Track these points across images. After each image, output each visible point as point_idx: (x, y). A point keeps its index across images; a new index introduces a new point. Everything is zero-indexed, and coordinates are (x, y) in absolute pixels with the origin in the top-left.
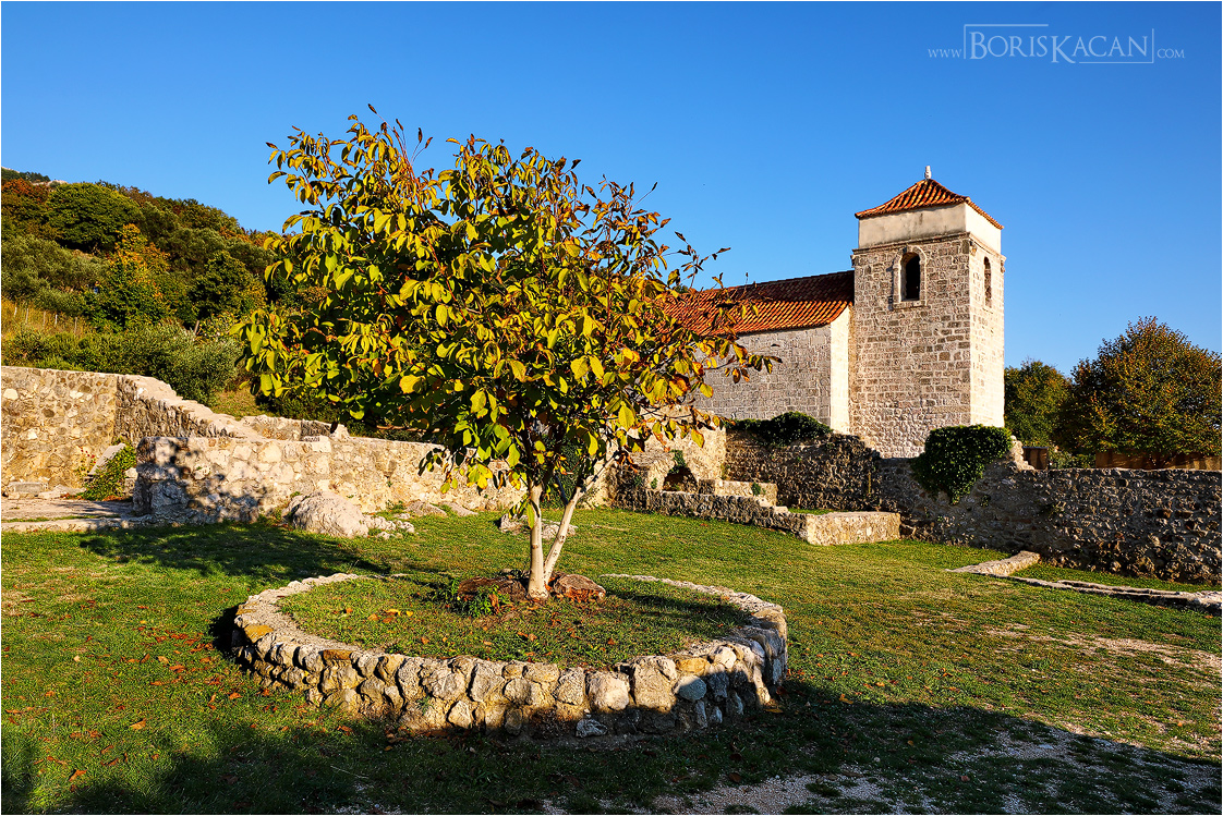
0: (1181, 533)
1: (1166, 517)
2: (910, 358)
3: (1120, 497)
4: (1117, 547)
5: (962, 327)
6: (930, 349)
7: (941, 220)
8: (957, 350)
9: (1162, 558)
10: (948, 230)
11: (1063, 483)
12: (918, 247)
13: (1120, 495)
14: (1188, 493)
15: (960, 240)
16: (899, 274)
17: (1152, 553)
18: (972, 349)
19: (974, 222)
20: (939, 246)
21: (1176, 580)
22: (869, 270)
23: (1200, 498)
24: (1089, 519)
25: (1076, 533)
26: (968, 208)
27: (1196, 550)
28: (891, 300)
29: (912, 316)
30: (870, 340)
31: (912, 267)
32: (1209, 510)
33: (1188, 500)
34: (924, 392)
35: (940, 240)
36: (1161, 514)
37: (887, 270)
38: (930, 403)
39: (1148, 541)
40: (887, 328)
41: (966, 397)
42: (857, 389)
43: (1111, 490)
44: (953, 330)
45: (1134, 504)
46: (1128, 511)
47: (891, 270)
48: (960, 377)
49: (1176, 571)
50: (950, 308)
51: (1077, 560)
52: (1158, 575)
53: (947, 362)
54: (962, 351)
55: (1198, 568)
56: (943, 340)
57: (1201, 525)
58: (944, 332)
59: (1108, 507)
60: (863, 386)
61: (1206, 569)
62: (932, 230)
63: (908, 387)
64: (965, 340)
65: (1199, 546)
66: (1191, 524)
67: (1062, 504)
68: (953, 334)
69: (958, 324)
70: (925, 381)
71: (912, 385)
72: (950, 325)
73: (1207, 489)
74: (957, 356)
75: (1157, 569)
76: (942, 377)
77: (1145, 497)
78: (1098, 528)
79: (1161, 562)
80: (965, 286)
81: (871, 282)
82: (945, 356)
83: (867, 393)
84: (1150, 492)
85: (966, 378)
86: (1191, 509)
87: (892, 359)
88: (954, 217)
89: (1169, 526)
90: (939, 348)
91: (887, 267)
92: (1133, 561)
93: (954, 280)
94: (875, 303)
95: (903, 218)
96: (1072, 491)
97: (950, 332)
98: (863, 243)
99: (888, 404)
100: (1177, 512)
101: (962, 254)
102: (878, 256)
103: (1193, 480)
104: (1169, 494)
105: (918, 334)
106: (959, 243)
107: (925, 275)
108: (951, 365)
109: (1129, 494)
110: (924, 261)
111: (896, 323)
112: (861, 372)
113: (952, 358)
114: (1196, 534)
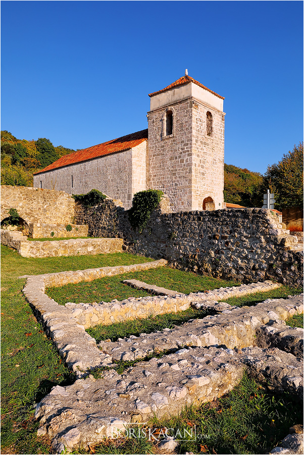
0: (223, 249)
1: (217, 239)
2: (169, 163)
3: (199, 227)
4: (196, 257)
5: (189, 146)
6: (176, 158)
7: (181, 93)
8: (187, 157)
9: (215, 264)
10: (185, 97)
11: (177, 220)
12: (172, 107)
14: (227, 224)
16: (165, 123)
17: (210, 261)
18: (194, 157)
19: (196, 91)
20: (181, 105)
21: (221, 277)
22: (153, 122)
23: (232, 227)
24: (185, 241)
25: (181, 249)
26: (193, 84)
27: (229, 259)
28: (161, 136)
29: (169, 142)
30: (154, 156)
31: (170, 115)
32: (236, 234)
33: (227, 228)
34: (174, 179)
35: (180, 102)
36: (214, 237)
38: (176, 185)
40: (160, 149)
41: (190, 180)
42: (149, 180)
43: (195, 223)
44: (185, 147)
46: (201, 235)
47: (162, 120)
48: (188, 171)
49: (221, 272)
50: (184, 137)
51: (181, 264)
52: (213, 274)
53: (183, 164)
54: (189, 157)
55: (230, 271)
56: (181, 153)
57: (232, 244)
58: (182, 149)
59: (194, 233)
60: (151, 178)
61: (234, 271)
62: (178, 98)
63: (168, 177)
64: (190, 152)
65: (231, 257)
66: (227, 243)
67: (176, 233)
68: (186, 149)
69: (187, 144)
70: (174, 174)
72: (184, 145)
74: (187, 161)
75: (213, 270)
76: (181, 171)
77: (209, 227)
78: (189, 246)
79: (214, 266)
80: (190, 124)
81: (154, 128)
82: (182, 161)
83: (153, 182)
84: (211, 224)
85: (190, 171)
86: (227, 234)
87: (162, 164)
88: (187, 90)
89: (218, 245)
90: (180, 157)
91: (160, 119)
92: (202, 265)
93: (186, 122)
94: (155, 138)
95: (167, 94)
96: (180, 225)
97: (184, 149)
98: (151, 110)
99: (160, 186)
100: (222, 236)
101: (189, 108)
102: (157, 114)
103: (229, 215)
104: (219, 225)
105: (171, 151)
106: (188, 103)
107: (174, 121)
109: (202, 226)
110: (174, 114)
111: (163, 146)
112: (151, 172)
113: (185, 162)
114: (229, 249)
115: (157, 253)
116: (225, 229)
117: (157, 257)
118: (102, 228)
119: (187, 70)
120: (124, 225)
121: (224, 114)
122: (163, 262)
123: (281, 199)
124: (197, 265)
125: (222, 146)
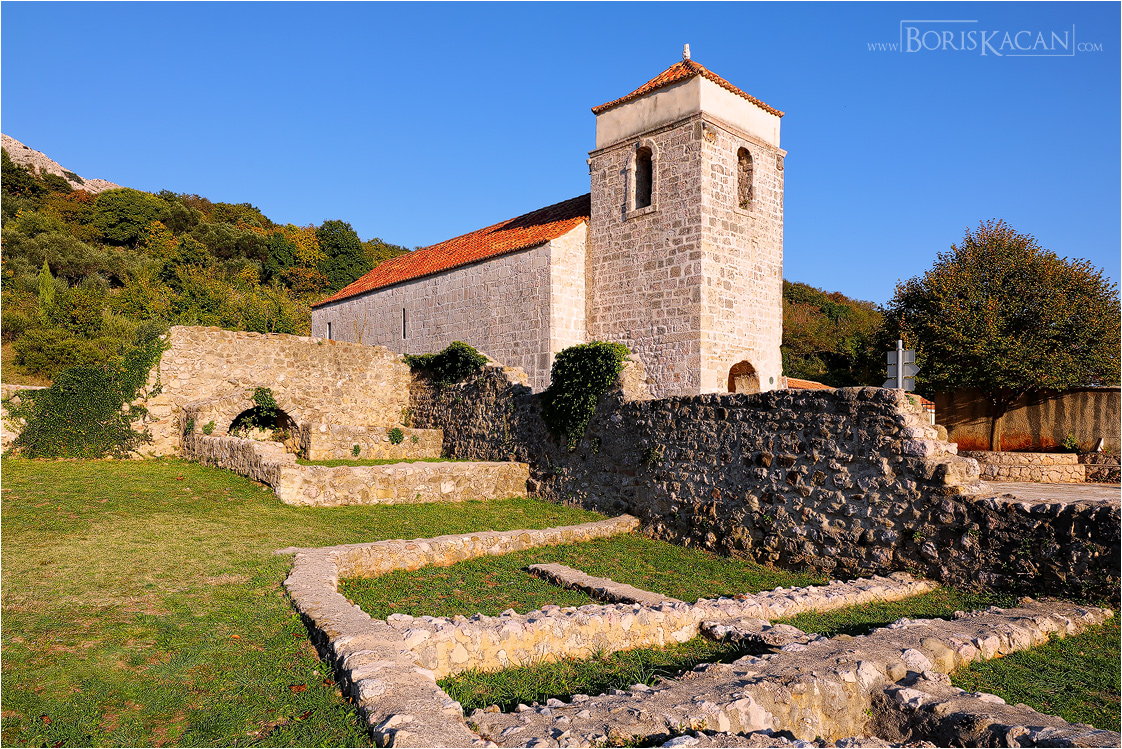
0: (782, 491)
1: (765, 466)
2: (642, 277)
3: (719, 436)
4: (713, 510)
5: (693, 233)
6: (661, 264)
7: (672, 103)
8: (688, 262)
9: (761, 529)
10: (682, 112)
11: (664, 416)
12: (651, 139)
13: (718, 432)
14: (792, 427)
15: (692, 124)
16: (633, 178)
17: (749, 521)
18: (705, 261)
19: (712, 98)
20: (672, 134)
21: (776, 563)
22: (604, 176)
23: (805, 435)
24: (686, 470)
25: (673, 490)
26: (702, 80)
27: (798, 515)
28: (624, 209)
29: (644, 225)
30: (605, 259)
31: (645, 159)
32: (816, 453)
33: (793, 438)
34: (655, 318)
35: (672, 126)
36: (759, 461)
37: (622, 172)
38: (661, 331)
39: (745, 502)
40: (620, 242)
41: (697, 320)
42: (593, 319)
43: (709, 425)
44: (684, 237)
45: (733, 445)
46: (726, 456)
47: (625, 172)
48: (690, 296)
49: (776, 549)
50: (682, 211)
51: (674, 527)
52: (755, 554)
53: (678, 279)
54: (693, 263)
55: (801, 546)
56: (673, 252)
57: (805, 478)
58: (676, 242)
59: (707, 451)
60: (599, 315)
61: (810, 547)
62: (666, 116)
63: (640, 312)
64: (696, 249)
65: (802, 511)
66: (792, 476)
67: (660, 449)
68: (685, 243)
69: (689, 230)
70: (656, 305)
71: (643, 310)
72: (682, 232)
73: (814, 419)
74: (687, 272)
75: (755, 545)
76: (673, 297)
77: (744, 435)
78: (696, 483)
79: (760, 534)
80: (697, 181)
81: (606, 189)
82: (676, 272)
83: (602, 323)
84: (750, 427)
85: (697, 298)
86: (793, 452)
87: (625, 280)
88: (688, 95)
89: (768, 479)
90: (670, 262)
91: (622, 168)
92: (729, 532)
93: (686, 175)
94: (609, 215)
95: (639, 106)
96: (671, 429)
97: (681, 241)
98: (599, 145)
99: (621, 335)
100: (778, 457)
101: (694, 140)
102: (613, 156)
103: (798, 405)
104: (771, 429)
105: (649, 246)
106: (690, 128)
107: (657, 172)
108: (681, 282)
109: (728, 431)
110: (656, 156)
111: (628, 236)
112: (597, 299)
113: (683, 273)
114: (798, 492)
115: (613, 501)
116: (787, 440)
117: (613, 511)
118: (476, 437)
119: (687, 46)
120: (530, 430)
121: (783, 153)
122: (628, 523)
123: (932, 367)
124: (716, 530)
125: (776, 233)
